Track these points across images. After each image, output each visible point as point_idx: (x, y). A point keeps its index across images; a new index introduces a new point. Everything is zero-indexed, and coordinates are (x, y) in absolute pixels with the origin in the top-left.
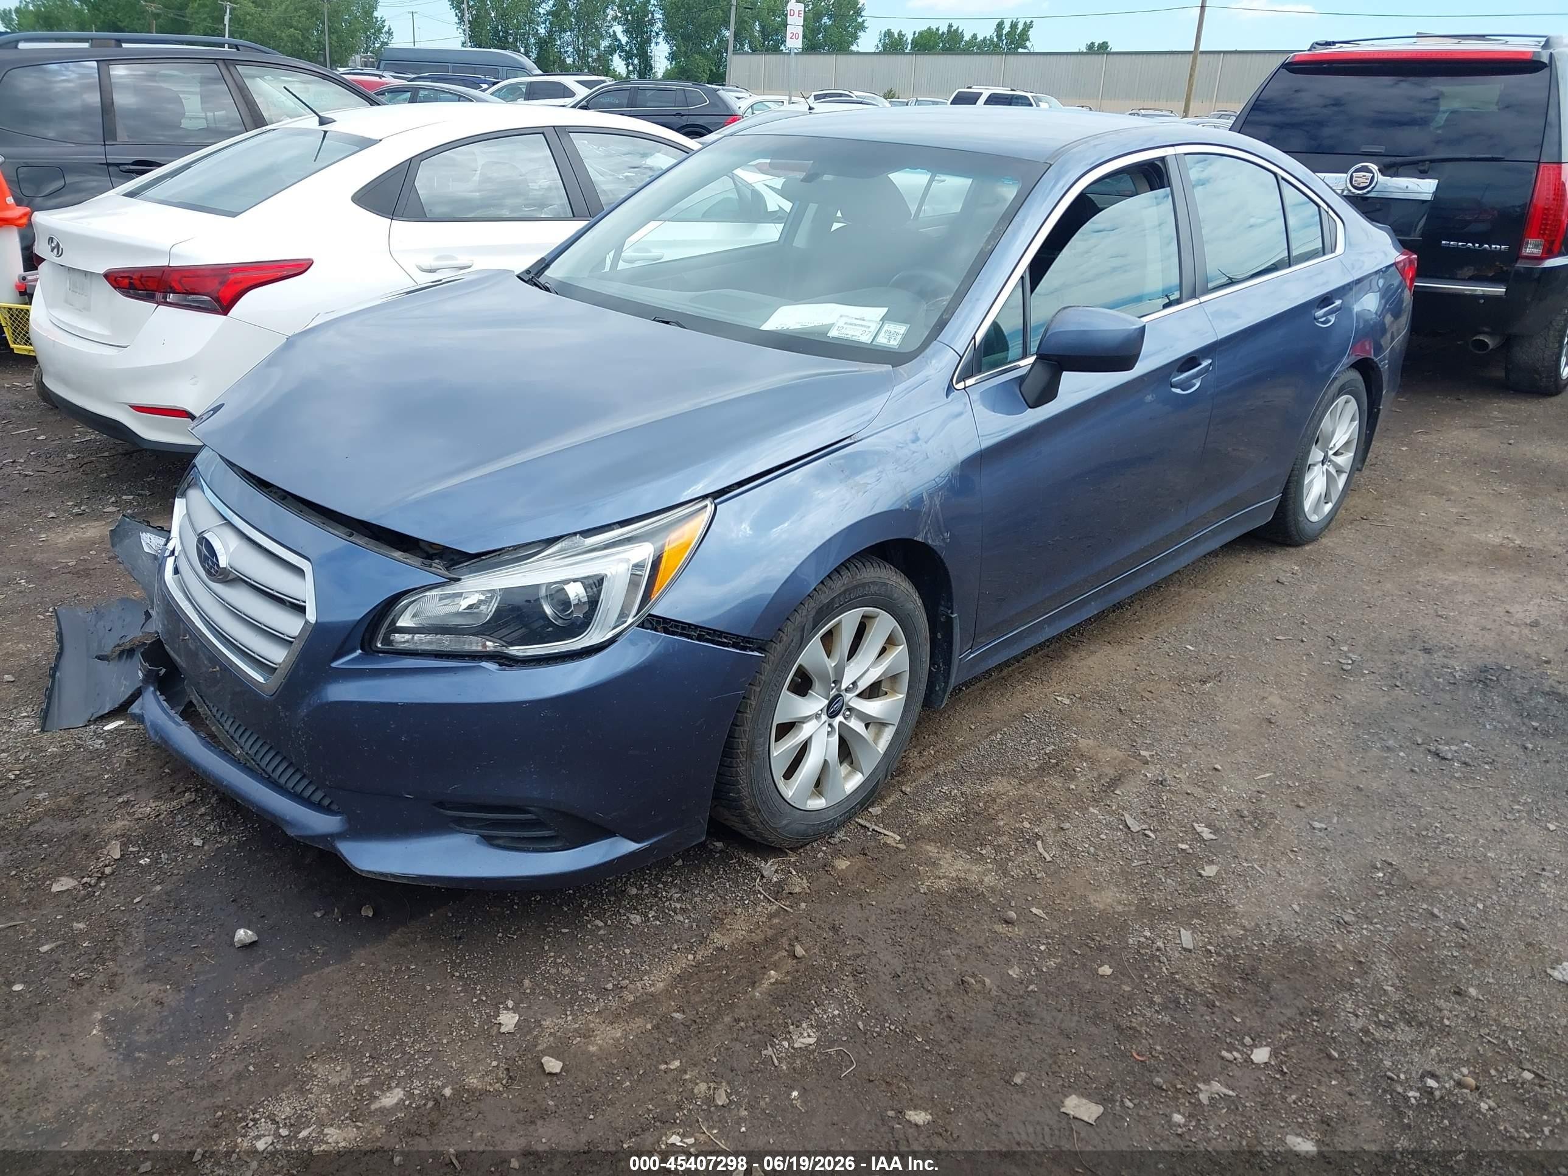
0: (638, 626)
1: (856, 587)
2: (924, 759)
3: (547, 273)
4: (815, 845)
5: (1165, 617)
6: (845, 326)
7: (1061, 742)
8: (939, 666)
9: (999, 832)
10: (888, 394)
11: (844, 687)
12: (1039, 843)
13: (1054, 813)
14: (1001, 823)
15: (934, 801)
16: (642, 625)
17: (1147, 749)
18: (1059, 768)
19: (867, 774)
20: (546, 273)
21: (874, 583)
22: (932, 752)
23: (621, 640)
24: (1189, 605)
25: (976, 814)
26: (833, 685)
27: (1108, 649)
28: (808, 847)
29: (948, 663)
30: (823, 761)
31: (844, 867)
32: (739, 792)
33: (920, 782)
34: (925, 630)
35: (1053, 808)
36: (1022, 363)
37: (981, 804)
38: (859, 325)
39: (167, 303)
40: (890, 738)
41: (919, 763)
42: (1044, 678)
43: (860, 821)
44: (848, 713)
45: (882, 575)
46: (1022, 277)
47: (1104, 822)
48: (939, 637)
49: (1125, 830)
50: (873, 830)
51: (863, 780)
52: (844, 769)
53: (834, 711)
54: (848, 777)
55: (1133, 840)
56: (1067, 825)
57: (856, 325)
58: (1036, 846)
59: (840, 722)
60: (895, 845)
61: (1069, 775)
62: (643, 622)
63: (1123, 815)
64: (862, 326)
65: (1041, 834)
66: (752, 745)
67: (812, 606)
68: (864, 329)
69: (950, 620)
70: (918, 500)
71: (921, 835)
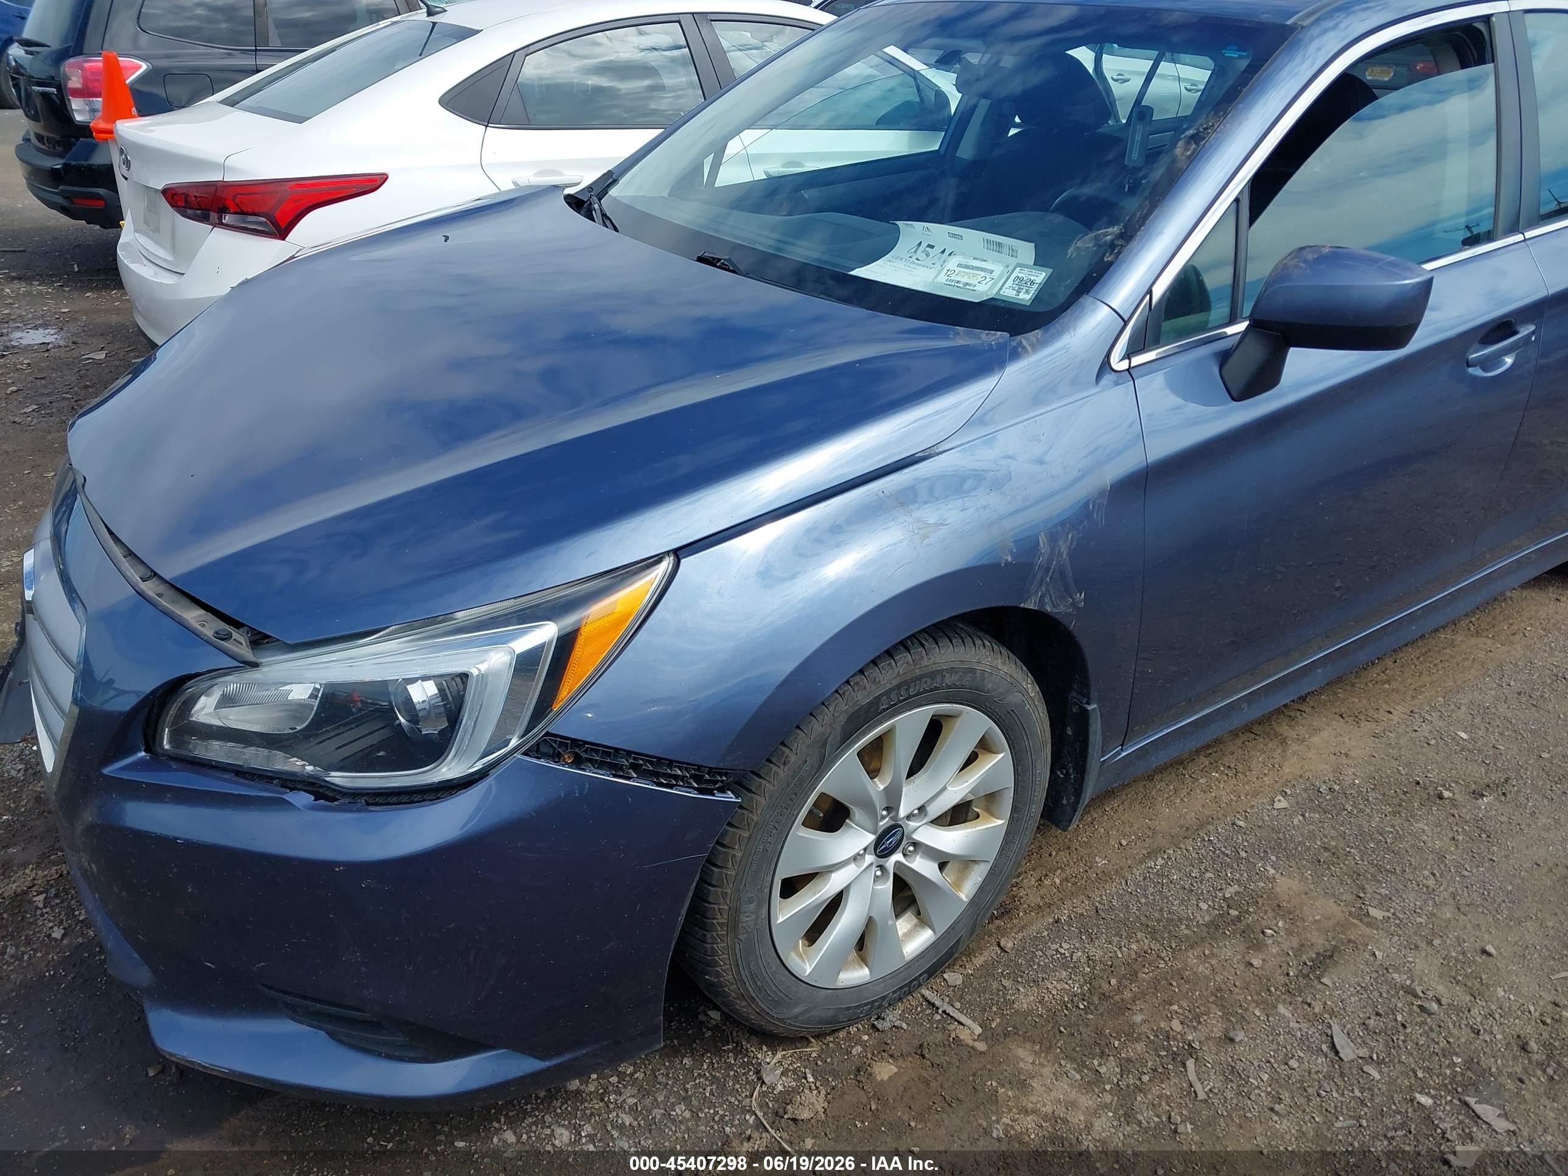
0: (525, 754)
1: (919, 678)
2: (1043, 891)
3: (613, 192)
4: (853, 1030)
5: (1429, 679)
6: (958, 269)
7: (1250, 879)
8: (1068, 772)
9: (1131, 1035)
10: (997, 378)
11: (903, 812)
12: (1190, 1063)
13: (1223, 1007)
14: (1138, 1018)
15: (1044, 968)
16: (535, 751)
17: (1380, 906)
18: (1241, 926)
19: (941, 930)
20: (610, 193)
21: (951, 671)
22: (1058, 881)
23: (495, 774)
24: (1466, 664)
25: (1104, 997)
26: (884, 813)
27: (1339, 724)
28: (842, 1034)
29: (1082, 770)
30: (863, 921)
31: (886, 1078)
32: (718, 975)
33: (1032, 930)
34: (1043, 731)
35: (1222, 998)
36: (1231, 330)
37: (1113, 982)
38: (977, 268)
39: (222, 224)
40: (980, 880)
41: (1034, 899)
42: (1240, 767)
43: (927, 993)
44: (911, 848)
45: (967, 658)
46: (1237, 200)
47: (1299, 1034)
48: (1069, 732)
49: (1331, 1055)
50: (944, 1012)
51: (933, 939)
52: (903, 924)
53: (886, 849)
54: (909, 935)
55: (1342, 1075)
56: (1240, 1036)
57: (974, 268)
58: (1184, 1066)
59: (898, 863)
60: (971, 1043)
61: (1254, 941)
62: (538, 744)
63: (1330, 1027)
64: (982, 269)
65: (1196, 1045)
66: (735, 914)
67: (838, 712)
68: (983, 274)
69: (1084, 715)
70: (1027, 546)
71: (1014, 1027)
